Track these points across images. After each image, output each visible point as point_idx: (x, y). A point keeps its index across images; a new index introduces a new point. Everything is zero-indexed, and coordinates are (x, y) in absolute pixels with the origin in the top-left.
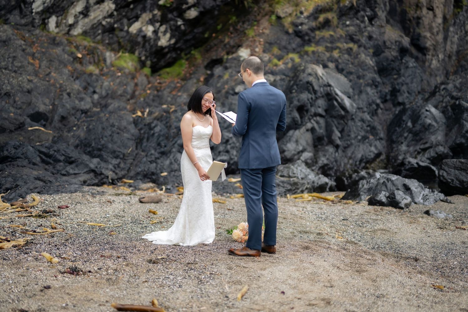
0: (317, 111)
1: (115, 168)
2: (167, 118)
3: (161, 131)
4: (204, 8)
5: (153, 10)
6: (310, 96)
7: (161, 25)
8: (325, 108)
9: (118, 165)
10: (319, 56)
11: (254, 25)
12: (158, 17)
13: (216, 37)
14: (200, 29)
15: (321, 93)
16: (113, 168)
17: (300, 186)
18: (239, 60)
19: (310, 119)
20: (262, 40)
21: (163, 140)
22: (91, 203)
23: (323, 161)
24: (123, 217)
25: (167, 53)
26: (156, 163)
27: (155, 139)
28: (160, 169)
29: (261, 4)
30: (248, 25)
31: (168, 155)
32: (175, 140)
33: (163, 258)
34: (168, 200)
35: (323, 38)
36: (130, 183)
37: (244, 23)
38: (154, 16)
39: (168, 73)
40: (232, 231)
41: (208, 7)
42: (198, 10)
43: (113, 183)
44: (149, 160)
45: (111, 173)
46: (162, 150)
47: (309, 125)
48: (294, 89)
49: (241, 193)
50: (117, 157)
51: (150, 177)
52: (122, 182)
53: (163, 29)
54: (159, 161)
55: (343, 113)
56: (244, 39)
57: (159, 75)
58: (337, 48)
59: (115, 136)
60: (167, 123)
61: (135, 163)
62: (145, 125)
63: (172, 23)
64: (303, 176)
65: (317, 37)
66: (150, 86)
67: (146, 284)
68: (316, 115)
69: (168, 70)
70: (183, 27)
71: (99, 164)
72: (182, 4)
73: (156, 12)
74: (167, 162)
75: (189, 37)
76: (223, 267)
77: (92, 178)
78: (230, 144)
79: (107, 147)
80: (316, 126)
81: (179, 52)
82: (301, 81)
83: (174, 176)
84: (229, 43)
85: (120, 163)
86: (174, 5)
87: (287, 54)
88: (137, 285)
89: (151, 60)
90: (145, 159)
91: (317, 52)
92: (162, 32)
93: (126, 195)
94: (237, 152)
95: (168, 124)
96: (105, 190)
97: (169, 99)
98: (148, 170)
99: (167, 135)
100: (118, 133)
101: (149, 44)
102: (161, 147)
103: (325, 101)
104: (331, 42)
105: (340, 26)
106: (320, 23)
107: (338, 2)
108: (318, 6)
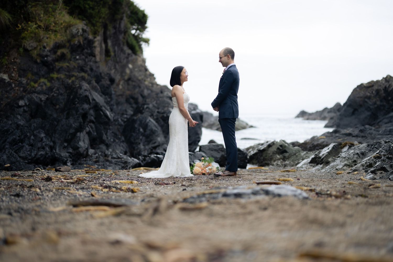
0: (91, 119)
8: (94, 116)
10: (63, 81)
18: (5, 82)
19: (88, 125)
35: (61, 68)
47: (88, 129)
48: (76, 101)
55: (107, 120)
58: (73, 76)
65: (57, 68)
68: (91, 121)
80: (91, 130)
82: (80, 95)
87: (40, 79)
91: (60, 78)
104: (69, 71)
105: (73, 59)
106: (58, 56)
107: (69, 41)
108: (56, 43)
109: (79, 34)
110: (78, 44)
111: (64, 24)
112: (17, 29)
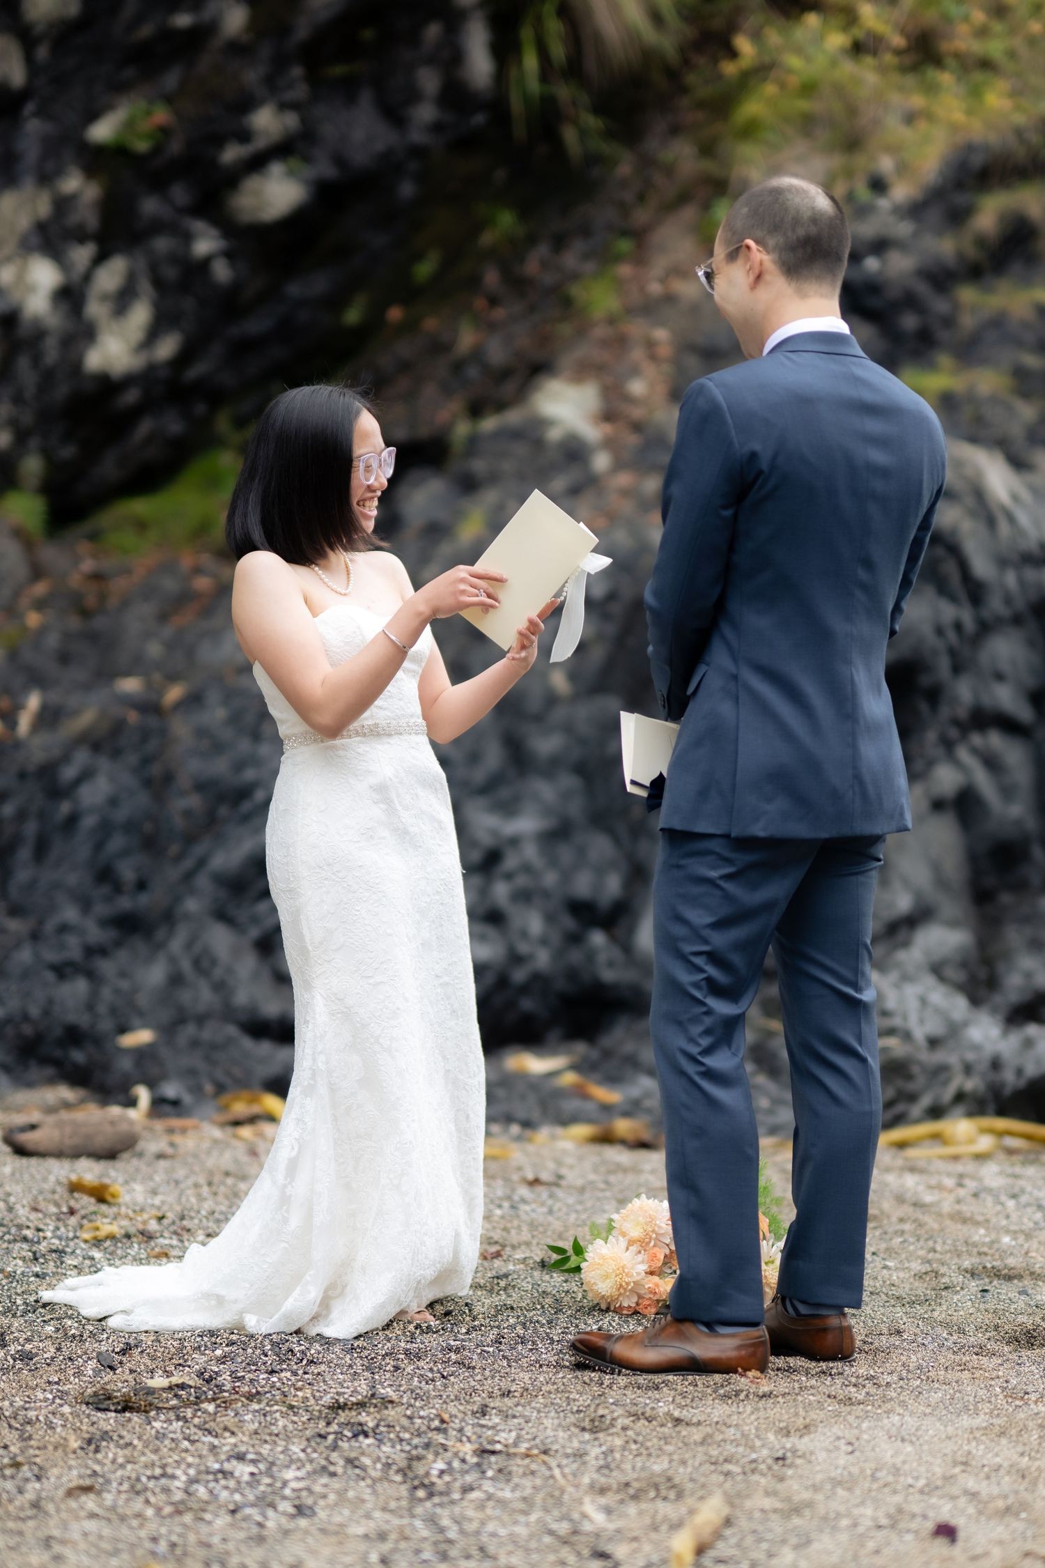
0: (986, 701)
2: (145, 734)
3: (113, 802)
4: (340, 161)
5: (59, 172)
6: (949, 611)
7: (101, 258)
8: (1031, 682)
11: (618, 258)
12: (87, 213)
13: (409, 327)
14: (317, 284)
15: (1008, 600)
17: (920, 1081)
19: (948, 745)
20: (661, 334)
21: (125, 853)
23: (1028, 975)
25: (136, 413)
26: (91, 975)
27: (81, 848)
28: (113, 1011)
29: (652, 144)
30: (586, 257)
31: (160, 934)
32: (199, 850)
33: (181, 1387)
34: (172, 1145)
35: (997, 322)
37: (559, 243)
38: (63, 205)
39: (141, 526)
40: (579, 1250)
41: (360, 157)
42: (311, 172)
44: (51, 956)
46: (125, 903)
47: (947, 778)
49: (588, 1121)
51: (58, 1053)
53: (110, 276)
54: (106, 967)
56: (565, 329)
57: (94, 537)
60: (146, 761)
62: (22, 775)
63: (162, 244)
64: (934, 1026)
65: (968, 321)
66: (40, 589)
67: (88, 1501)
68: (984, 719)
69: (140, 507)
70: (222, 272)
72: (219, 141)
73: (72, 183)
74: (155, 974)
75: (255, 325)
76: (548, 1422)
78: (509, 876)
80: (983, 781)
81: (200, 409)
83: (195, 1043)
84: (477, 355)
86: (176, 147)
88: (34, 1506)
89: (47, 454)
90: (25, 955)
91: (971, 397)
92: (105, 298)
94: (550, 918)
95: (156, 770)
97: (154, 650)
98: (46, 1013)
99: (148, 827)
101: (36, 359)
102: (118, 888)
103: (1031, 643)
106: (981, 241)
108: (970, 148)
112: (730, 69)
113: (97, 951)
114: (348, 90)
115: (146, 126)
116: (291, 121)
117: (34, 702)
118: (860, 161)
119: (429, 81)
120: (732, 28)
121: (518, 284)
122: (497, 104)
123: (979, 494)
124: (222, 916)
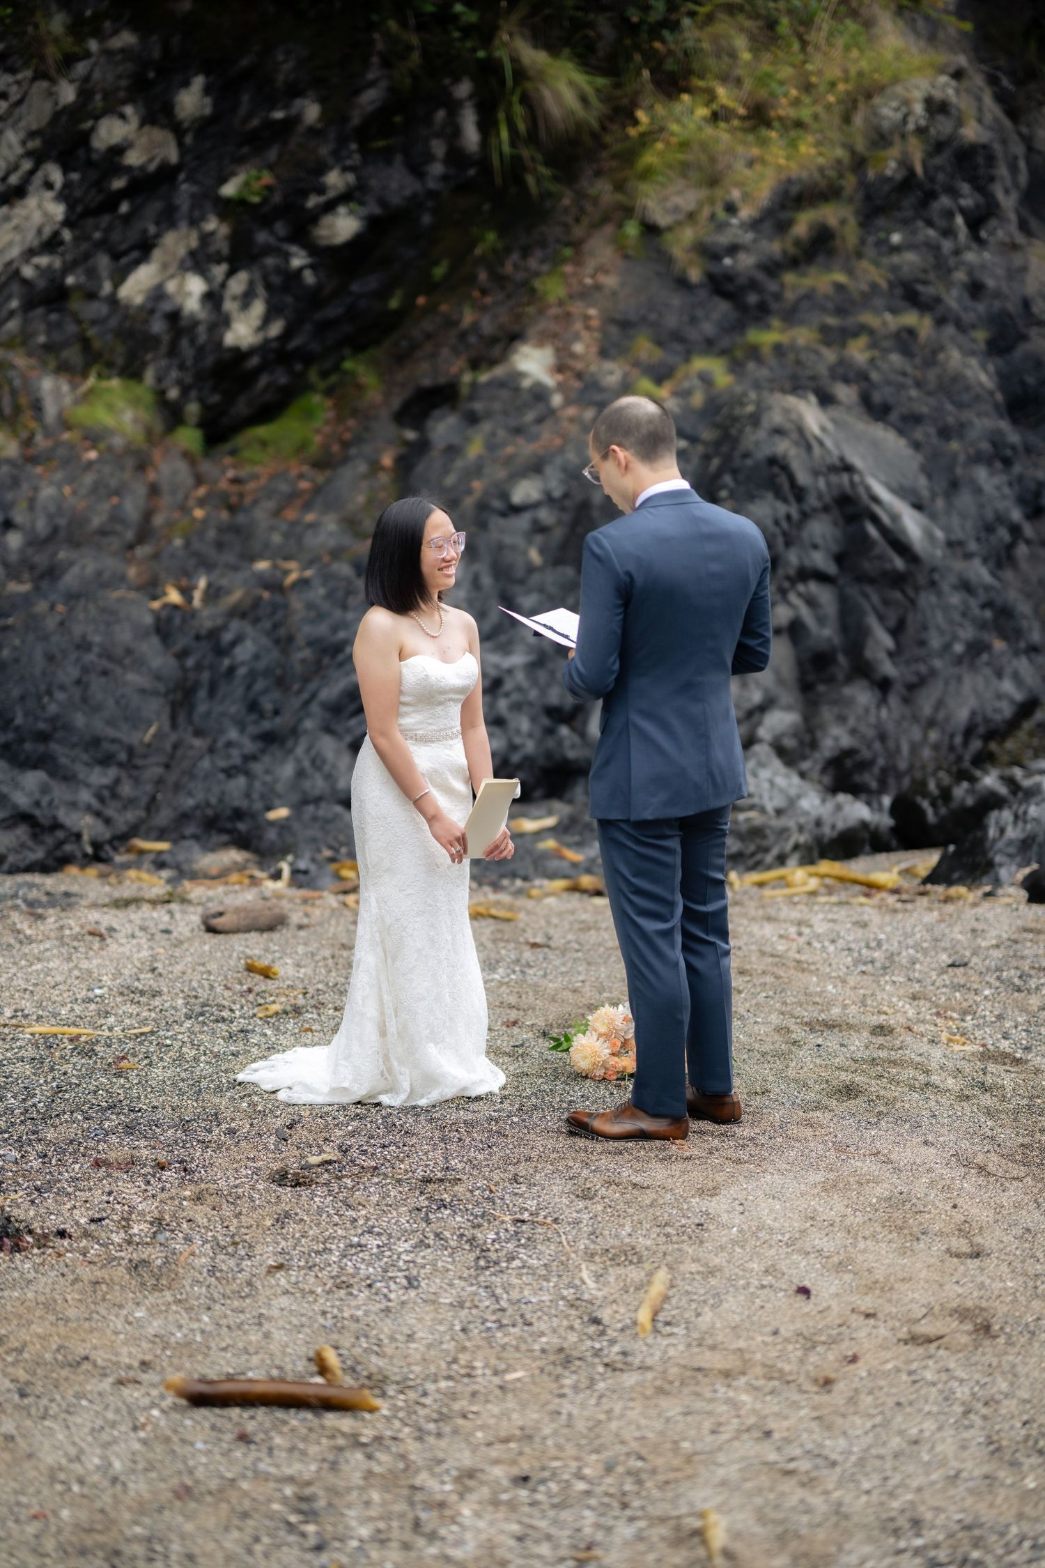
0: (807, 563)
1: (101, 799)
2: (275, 607)
3: (256, 657)
4: (382, 202)
5: (203, 218)
6: (782, 509)
7: (231, 273)
8: (835, 548)
9: (113, 789)
10: (798, 362)
11: (564, 261)
12: (222, 245)
13: (431, 309)
14: (371, 283)
15: (820, 496)
16: (95, 803)
17: (772, 838)
18: (517, 389)
19: (785, 593)
20: (593, 312)
21: (266, 691)
22: (30, 940)
23: (836, 739)
24: (156, 994)
25: (258, 371)
26: (247, 773)
27: (237, 689)
28: (262, 797)
29: (584, 183)
30: (543, 261)
31: (290, 743)
32: (312, 686)
33: (329, 1162)
34: (307, 915)
35: (809, 296)
36: (160, 853)
37: (526, 252)
38: (206, 238)
39: (263, 444)
40: (567, 1038)
41: (395, 200)
42: (363, 211)
43: (98, 856)
44: (223, 764)
45: (88, 820)
46: (267, 725)
47: (783, 614)
48: (725, 487)
49: (565, 877)
50: (106, 761)
51: (229, 825)
52: (129, 851)
53: (238, 284)
54: (257, 767)
55: (899, 563)
56: (531, 310)
57: (233, 453)
58: (862, 329)
59: (96, 684)
60: (275, 626)
61: (172, 777)
62: (198, 638)
63: (270, 261)
64: (779, 801)
65: (790, 296)
66: (202, 491)
67: (281, 1278)
68: (806, 574)
69: (261, 431)
70: (309, 278)
71: (45, 790)
72: (305, 194)
73: (211, 224)
74: (287, 770)
75: (332, 311)
76: (555, 1189)
77: (23, 845)
78: (507, 695)
79: (68, 727)
80: (806, 614)
81: (298, 367)
82: (746, 455)
83: (315, 819)
84: (475, 327)
85: (117, 781)
86: (277, 198)
87: (687, 360)
88: (249, 1284)
89: (201, 400)
90: (206, 764)
91: (793, 347)
92: (234, 298)
93: (154, 903)
94: (533, 720)
95: (282, 633)
96: (75, 889)
97: (277, 538)
98: (221, 801)
99: (279, 672)
100: (105, 673)
101: (192, 341)
102: (262, 715)
103: (835, 524)
104: (840, 311)
105: (870, 251)
106: (797, 243)
107: (859, 163)
108: (789, 181)
109: (911, 126)
110: (899, 176)
111: (841, 87)
112: (632, 132)
113: (253, 758)
114: (386, 156)
115: (256, 186)
116: (351, 178)
117: (202, 583)
118: (719, 193)
119: (439, 148)
120: (634, 105)
121: (500, 280)
122: (483, 162)
123: (801, 430)
124: (328, 730)
